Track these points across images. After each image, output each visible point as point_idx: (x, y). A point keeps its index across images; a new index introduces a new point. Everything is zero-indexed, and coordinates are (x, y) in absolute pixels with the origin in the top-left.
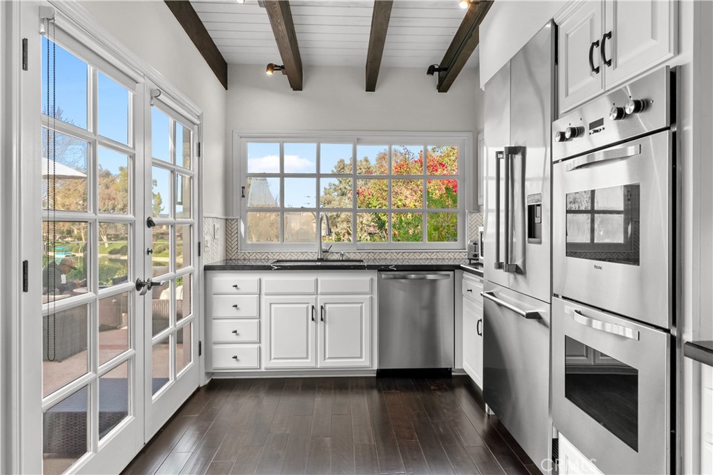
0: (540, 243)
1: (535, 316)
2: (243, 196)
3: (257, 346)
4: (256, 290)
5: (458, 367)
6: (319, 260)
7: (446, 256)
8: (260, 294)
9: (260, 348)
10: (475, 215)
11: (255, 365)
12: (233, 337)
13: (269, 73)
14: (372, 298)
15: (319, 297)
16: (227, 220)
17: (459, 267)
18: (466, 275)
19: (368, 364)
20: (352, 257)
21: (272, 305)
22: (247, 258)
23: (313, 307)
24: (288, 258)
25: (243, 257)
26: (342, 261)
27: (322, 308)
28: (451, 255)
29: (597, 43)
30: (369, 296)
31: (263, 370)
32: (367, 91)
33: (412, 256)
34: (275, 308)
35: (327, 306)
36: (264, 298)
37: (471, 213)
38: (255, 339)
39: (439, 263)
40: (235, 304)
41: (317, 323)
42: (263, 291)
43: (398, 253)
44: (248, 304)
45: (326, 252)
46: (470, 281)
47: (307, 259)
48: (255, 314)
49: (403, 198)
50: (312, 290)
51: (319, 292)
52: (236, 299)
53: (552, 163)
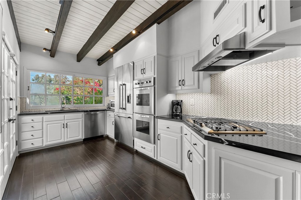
0: (130, 103)
1: (129, 117)
2: (29, 90)
3: (42, 138)
4: (41, 121)
5: (105, 134)
6: (61, 110)
7: (100, 107)
8: (43, 122)
9: (43, 139)
10: (107, 97)
11: (41, 145)
12: (32, 137)
13: (44, 51)
14: (82, 120)
15: (65, 121)
16: (20, 98)
17: (106, 110)
18: (108, 111)
19: (81, 138)
20: (72, 109)
21: (48, 125)
22: (30, 111)
23: (63, 124)
24: (49, 110)
25: (29, 111)
26: (69, 110)
27: (66, 124)
28: (101, 107)
29: (142, 69)
30: (81, 119)
31: (44, 146)
32: (77, 61)
33: (91, 108)
34: (49, 126)
35: (68, 123)
36: (44, 123)
37: (106, 97)
38: (41, 136)
39: (98, 109)
40: (32, 126)
41: (64, 128)
42: (44, 121)
43: (87, 107)
44: (38, 126)
45: (64, 108)
46: (109, 113)
47: (56, 110)
48: (41, 128)
49: (76, 91)
50: (63, 119)
51: (65, 119)
52: (33, 124)
53: (133, 88)
